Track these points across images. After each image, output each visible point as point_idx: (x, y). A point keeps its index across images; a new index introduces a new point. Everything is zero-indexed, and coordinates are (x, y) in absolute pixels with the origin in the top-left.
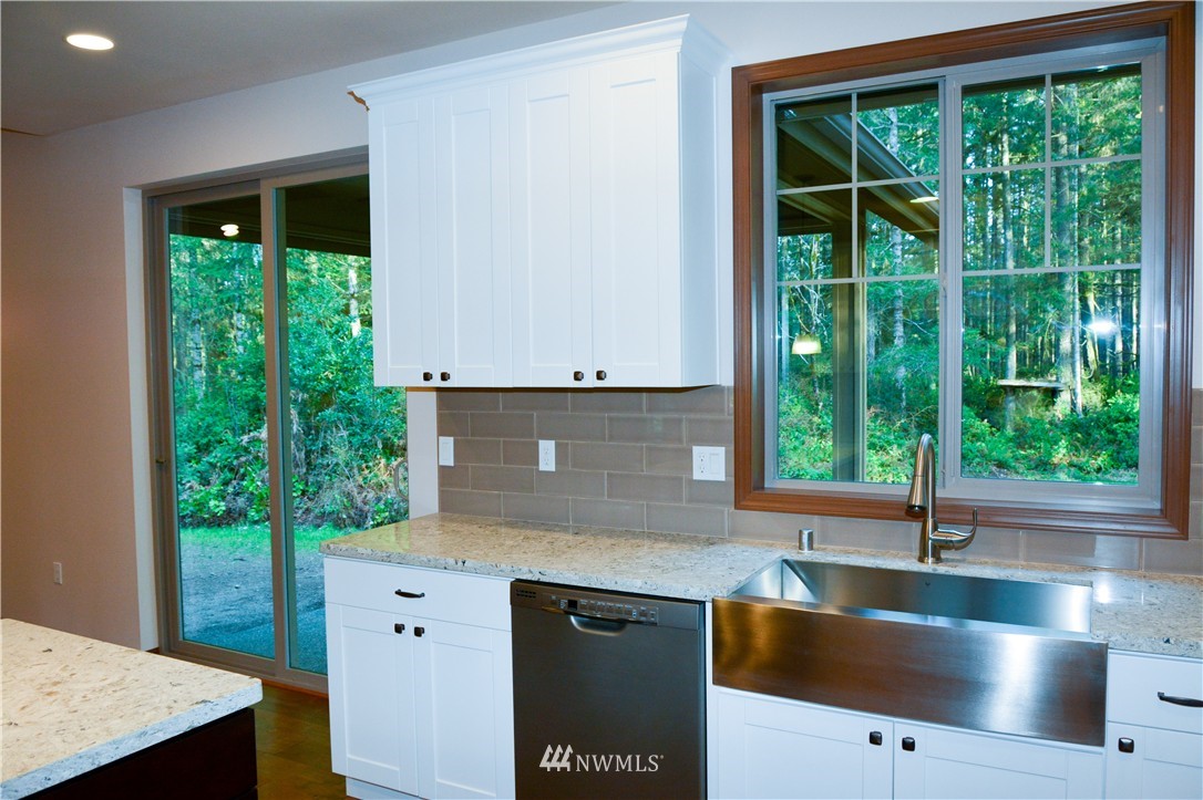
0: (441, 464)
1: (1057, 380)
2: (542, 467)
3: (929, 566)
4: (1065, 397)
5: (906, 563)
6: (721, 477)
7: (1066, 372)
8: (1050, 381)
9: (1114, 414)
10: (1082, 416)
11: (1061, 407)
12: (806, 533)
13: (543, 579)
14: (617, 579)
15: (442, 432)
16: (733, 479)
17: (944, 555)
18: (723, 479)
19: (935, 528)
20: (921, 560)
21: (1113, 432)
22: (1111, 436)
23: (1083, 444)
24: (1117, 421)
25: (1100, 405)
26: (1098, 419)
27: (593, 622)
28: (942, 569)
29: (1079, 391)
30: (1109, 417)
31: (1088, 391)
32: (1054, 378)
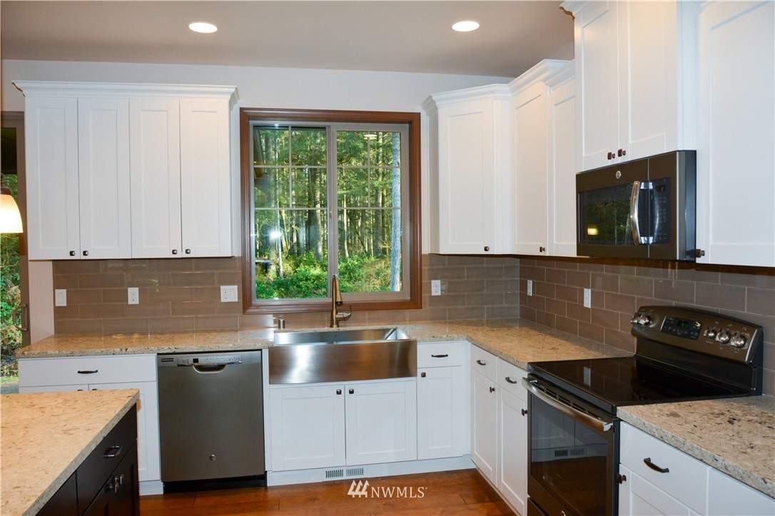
0: (57, 305)
1: (268, 259)
2: (130, 302)
3: (335, 328)
4: (273, 268)
5: (326, 329)
6: (236, 300)
7: (273, 254)
8: (265, 259)
9: (300, 277)
10: (283, 279)
11: (272, 274)
12: (282, 320)
13: (177, 351)
14: (219, 345)
15: (57, 285)
16: (241, 300)
17: (340, 324)
18: (237, 300)
19: (337, 313)
20: (331, 326)
21: (299, 286)
22: (299, 289)
23: (285, 294)
24: (302, 281)
25: (292, 272)
26: (292, 280)
27: (201, 368)
28: (341, 329)
29: (281, 264)
30: (298, 279)
31: (286, 264)
32: (266, 257)
